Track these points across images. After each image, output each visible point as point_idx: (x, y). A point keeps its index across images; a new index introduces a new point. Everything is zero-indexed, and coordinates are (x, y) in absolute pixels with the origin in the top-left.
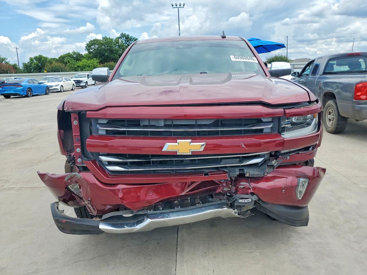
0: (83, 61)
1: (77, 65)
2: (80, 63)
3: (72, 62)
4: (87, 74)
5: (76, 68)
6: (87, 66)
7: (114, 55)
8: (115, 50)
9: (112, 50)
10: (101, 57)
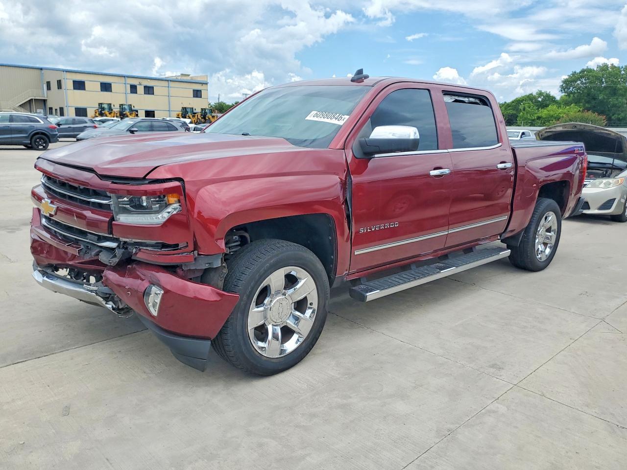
0: (550, 107)
1: (538, 115)
2: (544, 113)
3: (529, 110)
4: (522, 131)
5: (534, 120)
6: (555, 118)
7: (617, 99)
8: (621, 89)
9: (615, 89)
10: (588, 102)
